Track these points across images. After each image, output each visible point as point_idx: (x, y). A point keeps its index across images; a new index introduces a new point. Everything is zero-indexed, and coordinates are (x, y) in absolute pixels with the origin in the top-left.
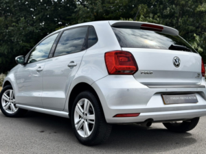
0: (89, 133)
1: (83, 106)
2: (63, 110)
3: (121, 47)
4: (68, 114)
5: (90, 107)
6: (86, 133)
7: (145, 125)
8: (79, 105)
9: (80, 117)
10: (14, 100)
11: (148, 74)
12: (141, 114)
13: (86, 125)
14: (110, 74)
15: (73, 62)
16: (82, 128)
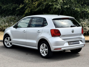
0: (46, 55)
1: (43, 46)
2: (35, 47)
3: (56, 28)
4: (37, 48)
5: (46, 46)
6: (45, 55)
7: (63, 52)
8: (42, 45)
9: (42, 49)
10: (10, 42)
11: (64, 36)
12: (62, 49)
13: (45, 52)
14: (52, 36)
15: (39, 31)
16: (43, 53)
